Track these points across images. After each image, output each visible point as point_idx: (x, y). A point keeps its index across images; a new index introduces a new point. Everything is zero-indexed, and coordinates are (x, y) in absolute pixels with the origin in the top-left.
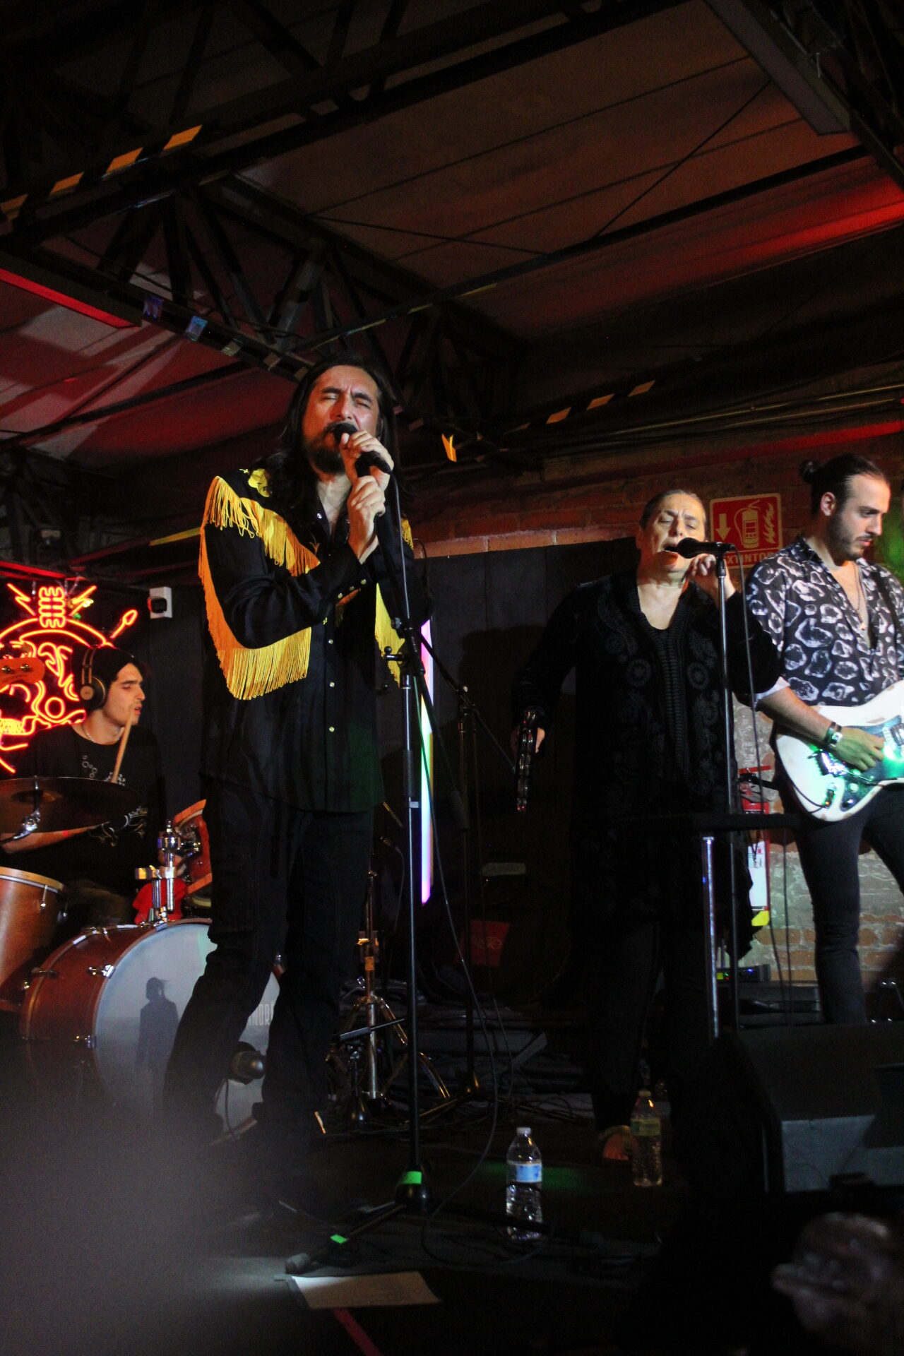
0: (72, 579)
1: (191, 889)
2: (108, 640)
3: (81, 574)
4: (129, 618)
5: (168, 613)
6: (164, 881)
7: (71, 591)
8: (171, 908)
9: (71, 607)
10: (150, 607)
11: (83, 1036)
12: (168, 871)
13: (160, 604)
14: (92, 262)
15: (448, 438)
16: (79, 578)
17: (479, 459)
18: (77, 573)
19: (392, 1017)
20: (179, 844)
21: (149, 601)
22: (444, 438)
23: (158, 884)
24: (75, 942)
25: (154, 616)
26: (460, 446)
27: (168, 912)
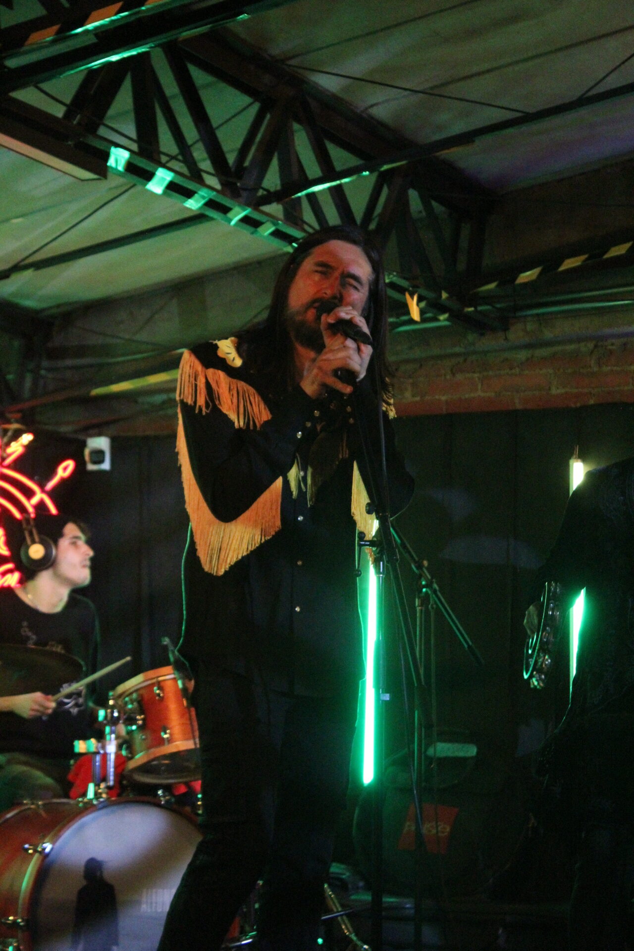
0: (7, 426)
1: (131, 765)
2: (43, 491)
3: (17, 422)
4: (65, 469)
5: (106, 466)
6: (105, 756)
7: (5, 440)
8: (111, 783)
9: (5, 455)
10: (87, 458)
11: (16, 918)
12: (110, 744)
13: (98, 456)
14: (59, 112)
15: (412, 296)
16: (15, 426)
17: (442, 318)
18: (12, 420)
19: (337, 909)
20: (121, 717)
21: (87, 452)
22: (408, 296)
23: (98, 758)
24: (9, 815)
25: (91, 467)
26: (423, 304)
27: (109, 788)
